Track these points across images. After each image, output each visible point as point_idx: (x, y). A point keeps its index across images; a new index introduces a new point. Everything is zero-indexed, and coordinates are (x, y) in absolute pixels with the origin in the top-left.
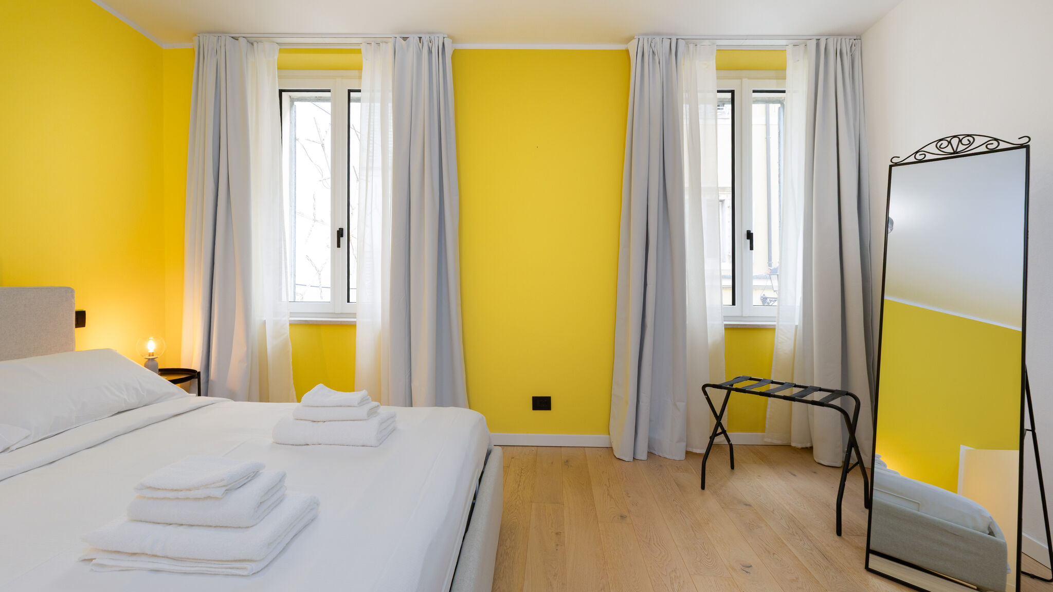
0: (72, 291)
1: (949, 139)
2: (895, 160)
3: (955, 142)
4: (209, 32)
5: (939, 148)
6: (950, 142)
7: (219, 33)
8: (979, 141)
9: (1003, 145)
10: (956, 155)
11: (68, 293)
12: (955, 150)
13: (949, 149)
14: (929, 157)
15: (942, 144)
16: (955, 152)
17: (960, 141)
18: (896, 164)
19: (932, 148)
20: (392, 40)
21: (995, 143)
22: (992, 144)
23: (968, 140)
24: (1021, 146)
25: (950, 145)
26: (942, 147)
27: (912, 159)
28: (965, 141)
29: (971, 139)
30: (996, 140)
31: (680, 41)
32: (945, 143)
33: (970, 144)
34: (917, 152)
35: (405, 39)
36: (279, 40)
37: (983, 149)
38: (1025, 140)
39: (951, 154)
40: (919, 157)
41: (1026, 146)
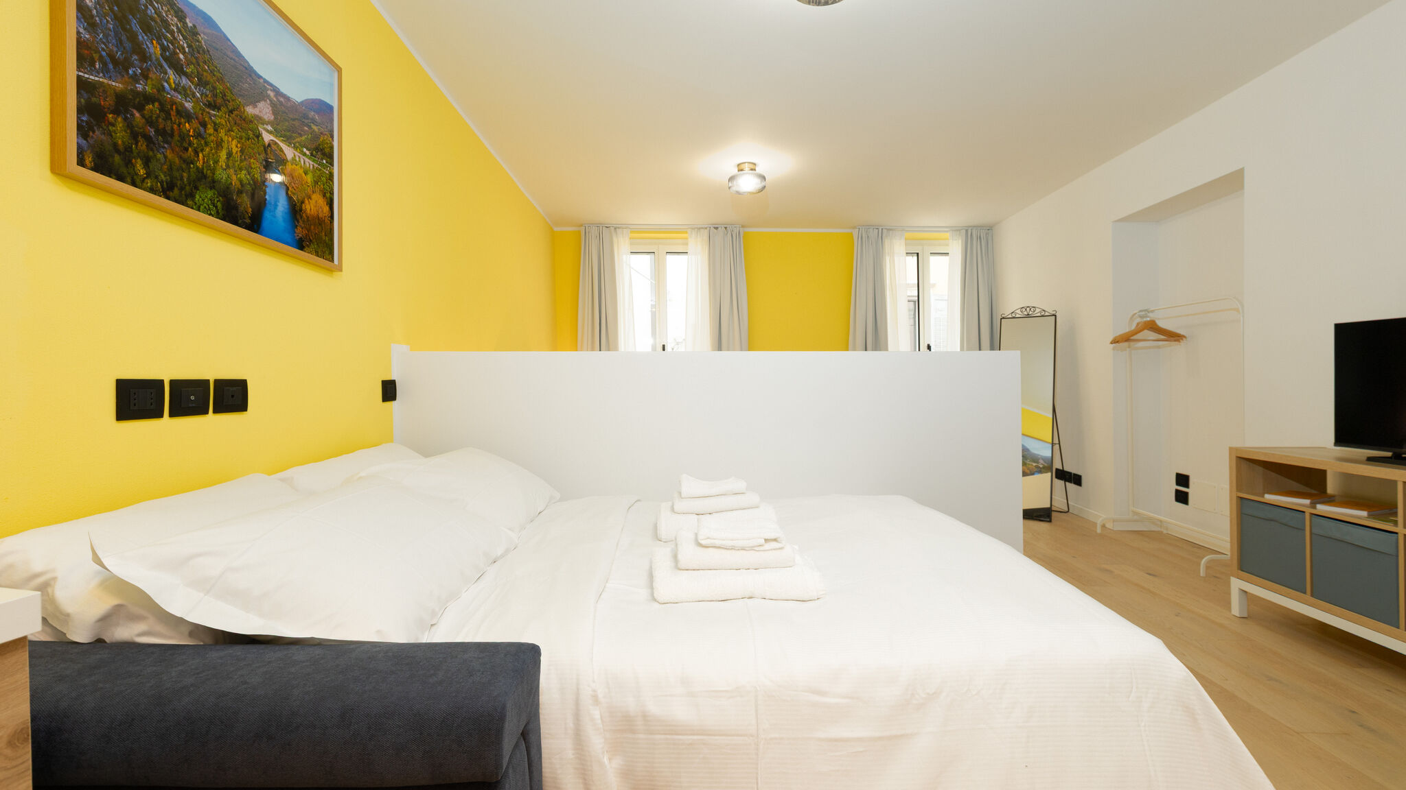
1: (1026, 308)
2: (1003, 316)
3: (1028, 309)
5: (1022, 312)
8: (1038, 310)
9: (1047, 314)
10: (1028, 316)
12: (1028, 314)
14: (1018, 316)
17: (1030, 309)
18: (1003, 318)
19: (1018, 311)
20: (708, 229)
22: (1042, 313)
24: (1053, 315)
25: (1026, 311)
27: (1010, 316)
28: (1032, 310)
29: (1035, 309)
30: (1044, 311)
31: (884, 230)
32: (1024, 310)
33: (1034, 311)
34: (1012, 313)
35: (716, 228)
37: (1039, 314)
38: (1055, 312)
40: (1013, 315)
41: (1055, 316)
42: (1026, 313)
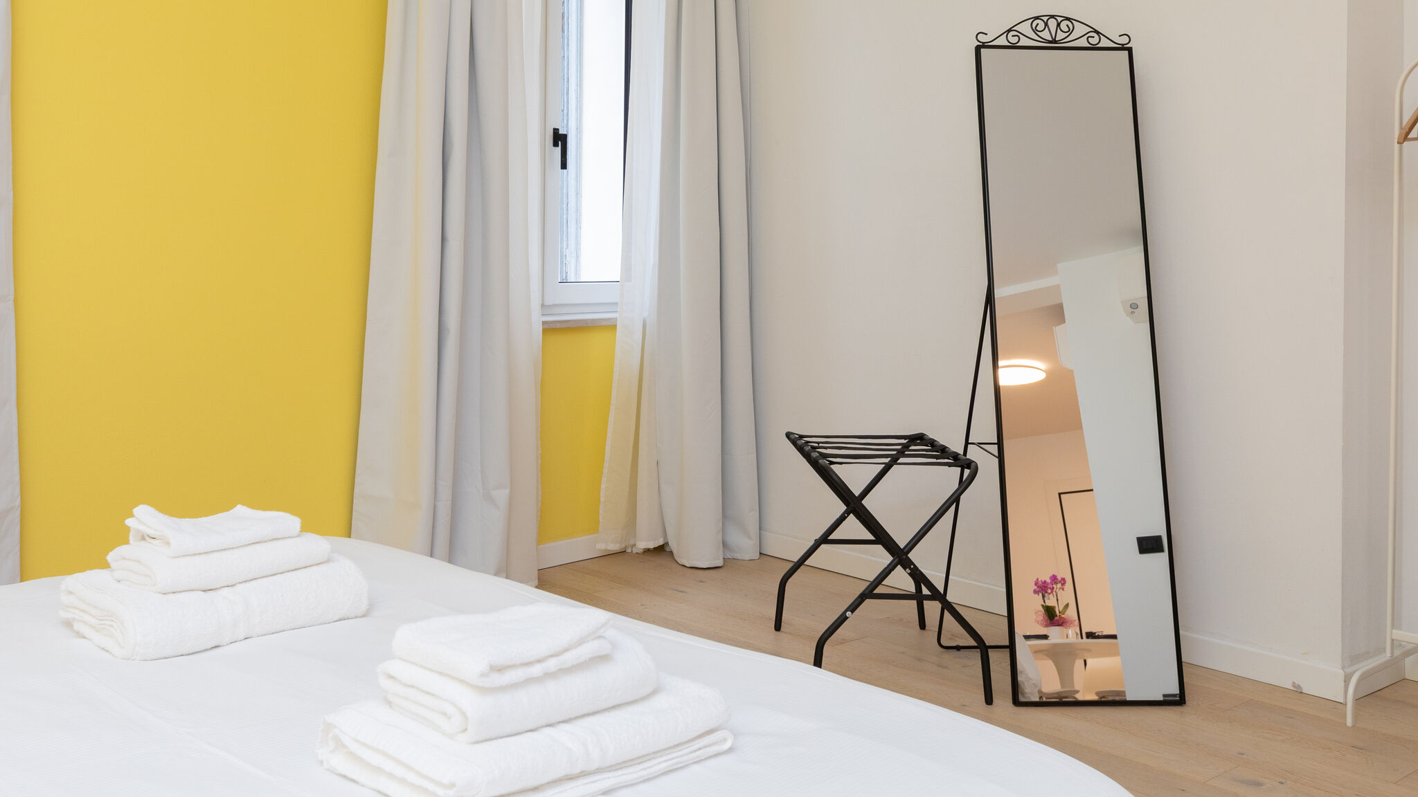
1: (1045, 19)
2: (982, 38)
3: (1052, 23)
5: (1035, 31)
6: (1046, 24)
8: (1080, 30)
9: (1105, 43)
10: (1053, 45)
12: (1053, 37)
14: (1024, 42)
15: (1038, 24)
16: (1054, 41)
17: (1059, 25)
18: (985, 46)
19: (1025, 28)
21: (1096, 37)
22: (1093, 38)
23: (1067, 26)
24: (1122, 48)
25: (1047, 28)
26: (1038, 28)
27: (1002, 41)
28: (1064, 26)
29: (1072, 26)
30: (1097, 31)
32: (1041, 24)
33: (1070, 32)
34: (1010, 31)
37: (1083, 43)
38: (1127, 39)
39: (1049, 42)
40: (1011, 39)
41: (1130, 50)
42: (1046, 35)
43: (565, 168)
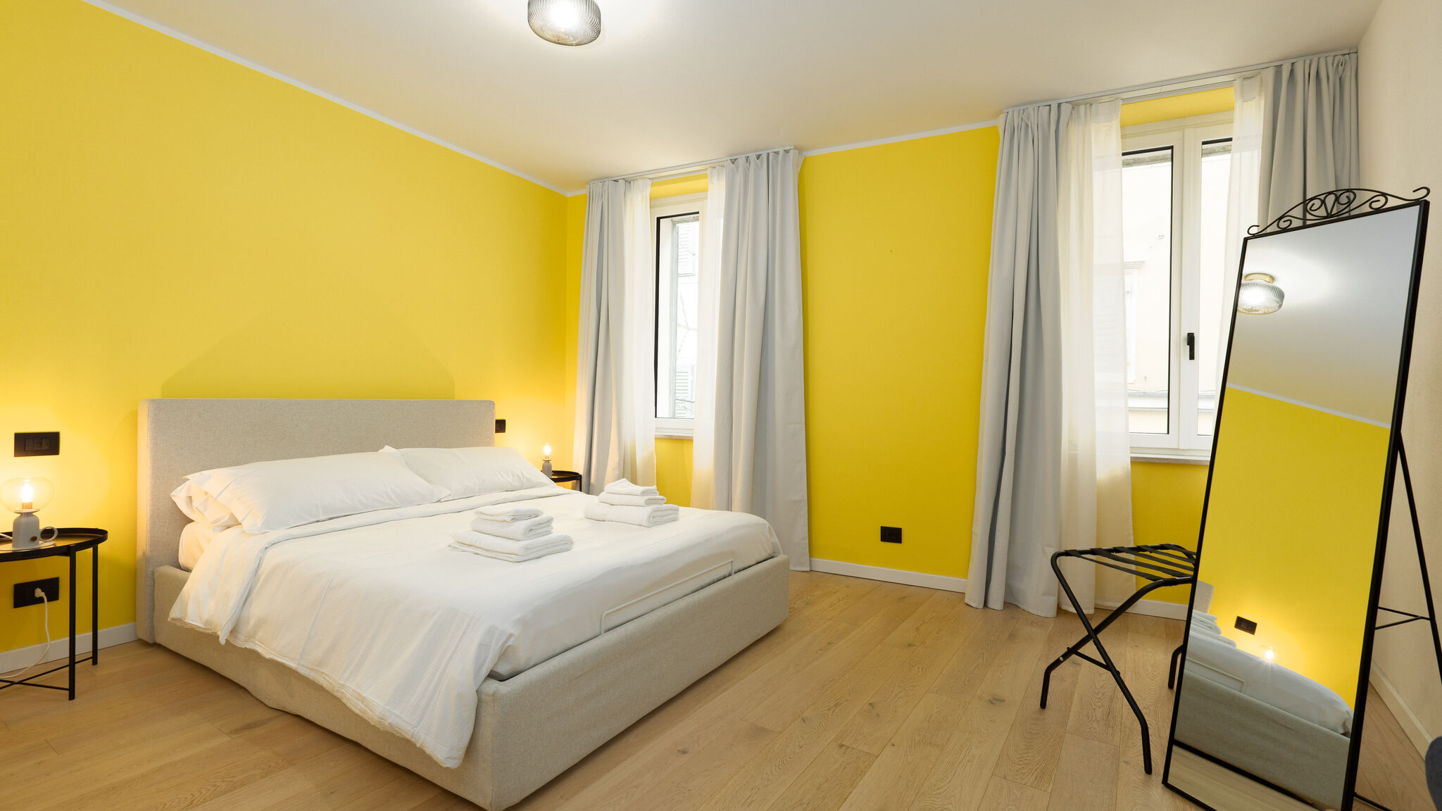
0: (494, 404)
1: (1322, 197)
2: (1253, 231)
3: (1330, 200)
4: (597, 179)
5: (1309, 212)
6: (1323, 202)
7: (602, 179)
8: (1361, 197)
9: (1392, 202)
10: (1331, 218)
11: (491, 404)
12: (1329, 211)
13: (1322, 212)
14: (1296, 223)
15: (1313, 204)
16: (1331, 215)
17: (1337, 199)
18: (1253, 237)
19: (1300, 212)
21: (1382, 199)
22: (1379, 201)
23: (1348, 197)
24: (1417, 202)
25: (1323, 206)
26: (1313, 209)
27: (1274, 228)
28: (1344, 199)
29: (1352, 196)
30: (1384, 195)
31: (1063, 106)
32: (1317, 203)
33: (1350, 202)
34: (1280, 219)
36: (651, 176)
37: (1366, 209)
38: (1423, 193)
39: (1324, 218)
40: (1283, 225)
41: (1424, 202)
43: (1193, 359)
